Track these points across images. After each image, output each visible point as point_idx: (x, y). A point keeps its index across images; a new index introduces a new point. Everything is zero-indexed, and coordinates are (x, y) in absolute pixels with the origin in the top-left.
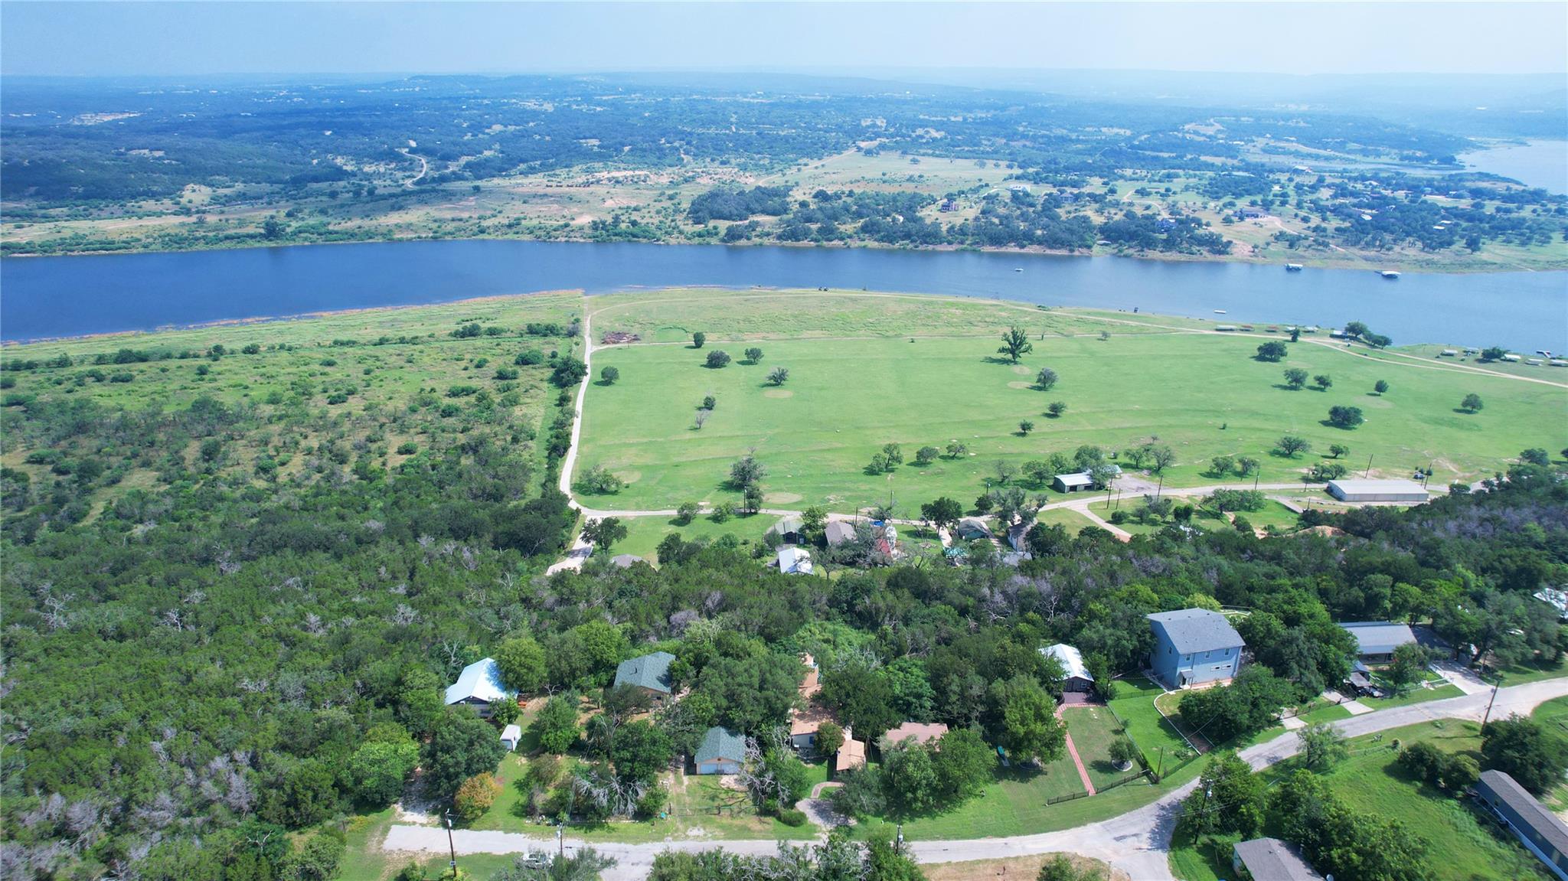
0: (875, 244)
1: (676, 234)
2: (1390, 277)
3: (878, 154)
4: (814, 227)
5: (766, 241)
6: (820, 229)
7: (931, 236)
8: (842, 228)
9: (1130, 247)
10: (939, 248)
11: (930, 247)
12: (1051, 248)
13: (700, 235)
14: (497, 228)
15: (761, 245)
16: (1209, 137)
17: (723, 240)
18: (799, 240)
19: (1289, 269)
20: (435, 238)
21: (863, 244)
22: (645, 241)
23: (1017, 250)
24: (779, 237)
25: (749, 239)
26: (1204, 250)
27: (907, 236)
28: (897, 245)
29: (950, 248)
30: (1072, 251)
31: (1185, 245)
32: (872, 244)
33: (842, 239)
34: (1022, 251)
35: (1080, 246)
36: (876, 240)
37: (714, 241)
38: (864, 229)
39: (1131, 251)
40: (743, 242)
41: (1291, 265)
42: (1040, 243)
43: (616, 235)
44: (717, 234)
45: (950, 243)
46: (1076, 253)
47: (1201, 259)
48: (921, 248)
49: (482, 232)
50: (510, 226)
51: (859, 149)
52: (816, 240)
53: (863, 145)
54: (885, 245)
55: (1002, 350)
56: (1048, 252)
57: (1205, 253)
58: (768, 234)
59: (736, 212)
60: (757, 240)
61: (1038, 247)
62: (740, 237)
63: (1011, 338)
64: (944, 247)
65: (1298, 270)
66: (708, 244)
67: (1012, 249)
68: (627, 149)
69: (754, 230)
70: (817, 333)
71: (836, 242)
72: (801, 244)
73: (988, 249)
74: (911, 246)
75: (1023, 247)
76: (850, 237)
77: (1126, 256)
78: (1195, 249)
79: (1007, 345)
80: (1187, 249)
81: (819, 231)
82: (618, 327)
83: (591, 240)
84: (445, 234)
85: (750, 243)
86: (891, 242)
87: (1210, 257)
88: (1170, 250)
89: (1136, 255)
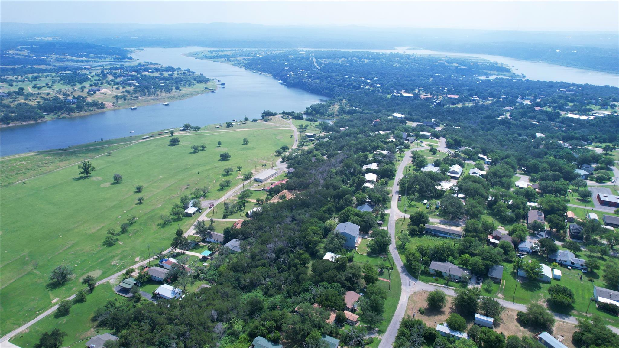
2: (166, 105)
9: (62, 113)
19: (132, 109)
26: (94, 108)
30: (36, 121)
31: (86, 108)
34: (9, 125)
35: (39, 118)
39: (64, 115)
41: (133, 107)
42: (17, 120)
46: (39, 121)
47: (96, 112)
55: (82, 173)
56: (24, 123)
57: (96, 110)
61: (17, 122)
63: (82, 166)
65: (135, 109)
75: (8, 123)
77: (63, 118)
78: (91, 108)
79: (82, 170)
80: (88, 109)
87: (99, 111)
88: (81, 111)
89: (68, 116)
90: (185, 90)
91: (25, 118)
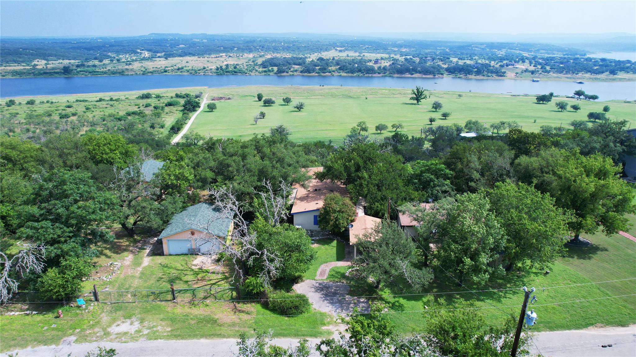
0: (345, 74)
1: (254, 71)
2: (580, 83)
3: (344, 51)
4: (317, 68)
5: (295, 73)
6: (320, 68)
7: (370, 71)
8: (330, 68)
10: (374, 75)
11: (370, 75)
12: (425, 74)
13: (265, 72)
14: (172, 71)
15: (293, 75)
16: (483, 49)
17: (276, 73)
18: (310, 73)
19: (534, 81)
20: (143, 74)
21: (340, 74)
22: (240, 74)
23: (410, 76)
24: (301, 72)
25: (287, 72)
26: (494, 75)
27: (360, 71)
28: (355, 75)
29: (379, 75)
30: (435, 76)
31: (485, 73)
32: (344, 74)
33: (330, 72)
34: (412, 76)
35: (438, 74)
36: (345, 73)
37: (271, 74)
38: (340, 69)
39: (461, 76)
40: (285, 74)
41: (535, 79)
42: (420, 73)
43: (227, 72)
44: (273, 71)
45: (379, 73)
46: (437, 76)
48: (366, 75)
49: (166, 71)
50: (178, 69)
51: (336, 50)
52: (318, 73)
53: (338, 49)
54: (350, 75)
56: (424, 76)
57: (494, 76)
58: (296, 71)
59: (282, 63)
60: (291, 73)
61: (419, 74)
62: (284, 72)
64: (377, 75)
65: (538, 81)
66: (269, 75)
67: (408, 75)
68: (236, 49)
69: (290, 69)
70: (320, 97)
71: (327, 74)
72: (311, 74)
73: (396, 75)
74: (361, 75)
75: (412, 74)
76: (334, 71)
77: (459, 78)
78: (490, 74)
79: (414, 96)
81: (320, 69)
82: (221, 96)
83: (215, 74)
84: (149, 72)
85: (288, 74)
86: (352, 73)
87: (497, 78)
88: (478, 75)
89: (463, 77)
90: (621, 75)
91: (427, 72)
